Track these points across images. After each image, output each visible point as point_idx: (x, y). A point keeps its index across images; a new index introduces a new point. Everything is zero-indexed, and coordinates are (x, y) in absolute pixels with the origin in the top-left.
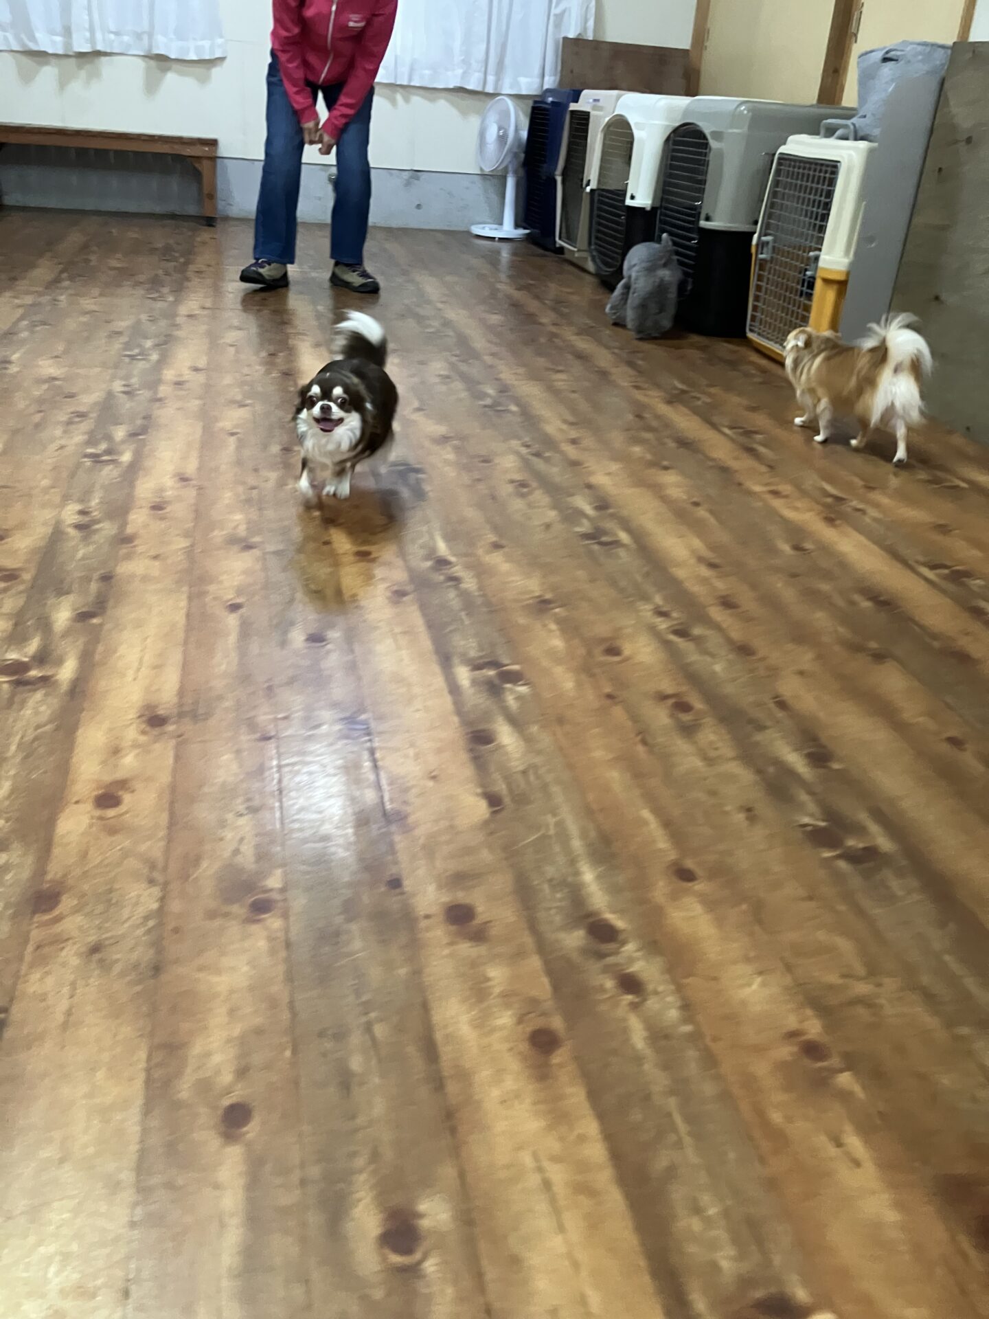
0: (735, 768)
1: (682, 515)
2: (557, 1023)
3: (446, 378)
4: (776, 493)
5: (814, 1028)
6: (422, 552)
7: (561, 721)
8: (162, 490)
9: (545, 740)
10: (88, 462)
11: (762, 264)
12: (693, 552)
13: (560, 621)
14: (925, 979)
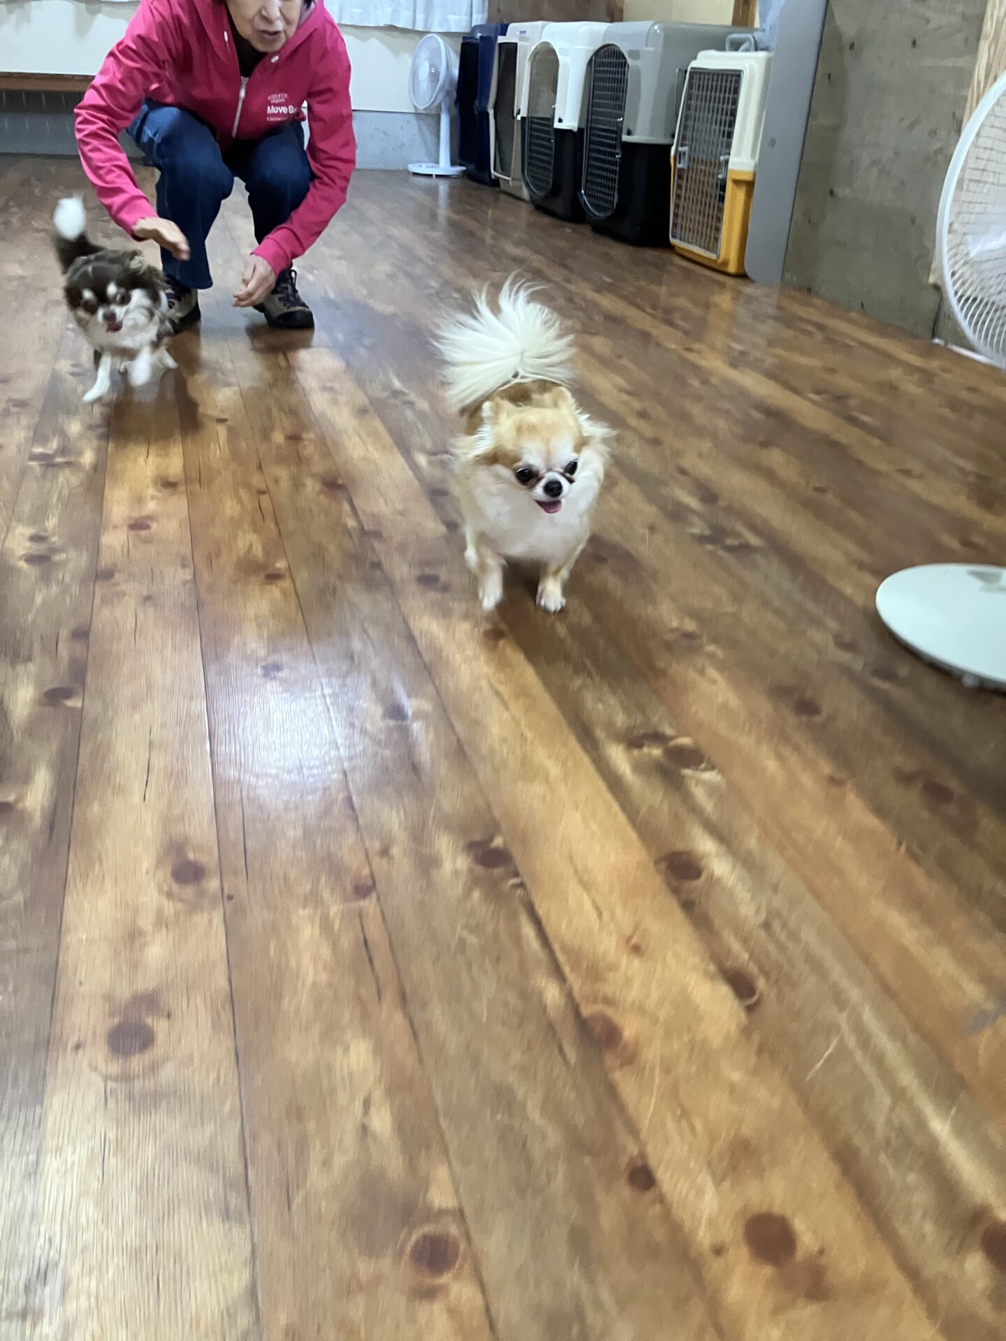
0: (642, 506)
1: (608, 364)
4: (689, 349)
5: (691, 626)
6: (381, 387)
11: (680, 174)
14: (777, 603)
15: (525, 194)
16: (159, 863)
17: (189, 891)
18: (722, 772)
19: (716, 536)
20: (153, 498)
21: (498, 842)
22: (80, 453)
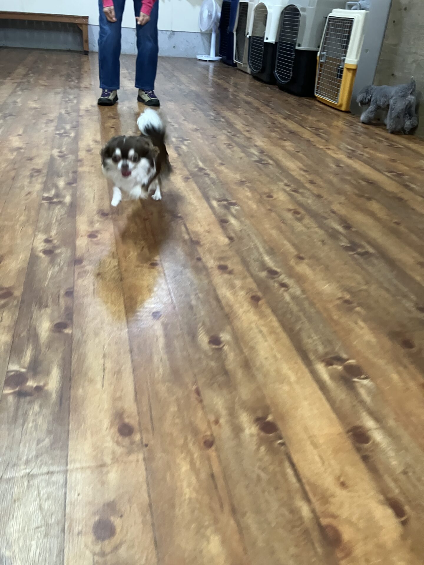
0: (317, 230)
1: (293, 156)
2: (259, 294)
3: (194, 110)
4: (329, 149)
5: (348, 297)
6: (194, 166)
7: (252, 217)
8: (89, 145)
9: (247, 222)
10: (58, 136)
11: (321, 64)
12: (298, 167)
13: (248, 187)
14: (386, 285)
15: (249, 70)
16: (112, 425)
17: (126, 441)
18: (372, 380)
19: (353, 247)
20: (98, 221)
21: (270, 418)
22: (64, 197)
